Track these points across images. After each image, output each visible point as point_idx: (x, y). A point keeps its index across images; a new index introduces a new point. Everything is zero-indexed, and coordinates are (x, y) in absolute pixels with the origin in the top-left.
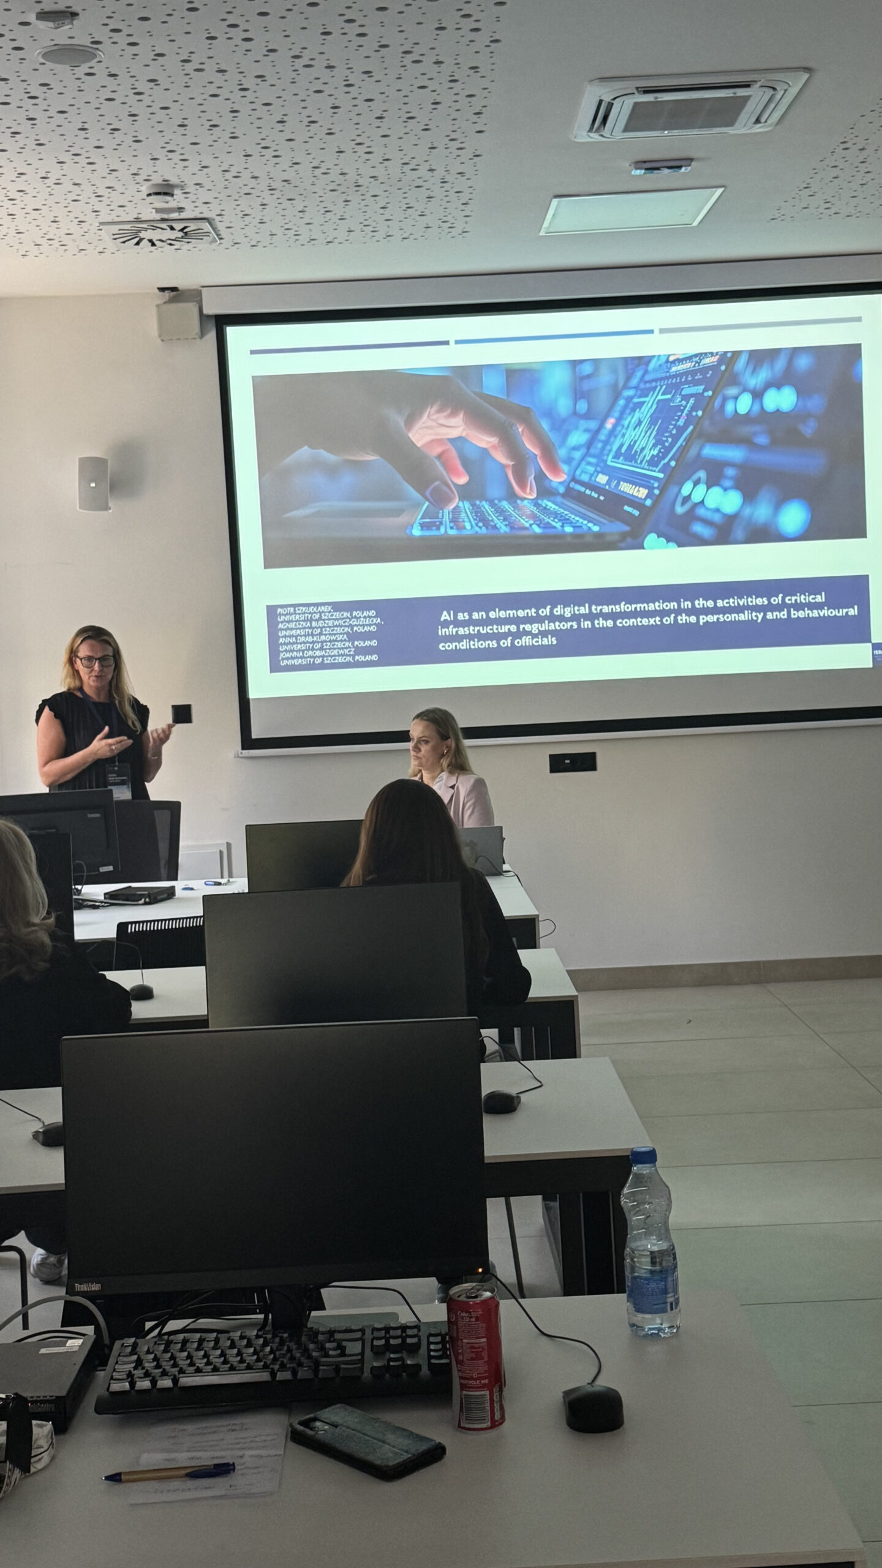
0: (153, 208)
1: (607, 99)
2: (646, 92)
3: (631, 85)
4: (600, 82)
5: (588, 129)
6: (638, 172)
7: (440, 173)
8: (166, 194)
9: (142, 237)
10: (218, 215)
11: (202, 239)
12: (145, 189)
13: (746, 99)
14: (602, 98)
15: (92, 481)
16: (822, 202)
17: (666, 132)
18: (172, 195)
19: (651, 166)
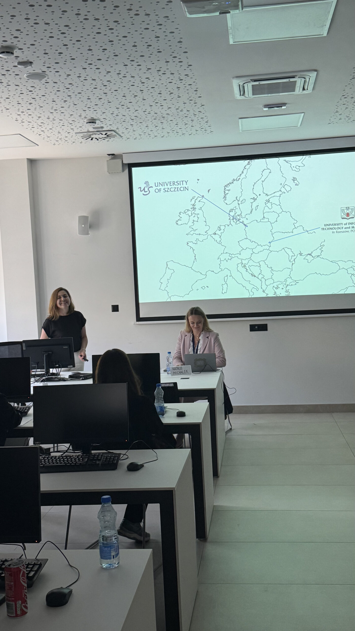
0: (92, 127)
1: (241, 84)
2: (255, 81)
3: (249, 79)
4: (236, 78)
5: (239, 95)
6: (266, 109)
7: (192, 112)
8: (93, 122)
9: (92, 137)
10: (117, 129)
11: (114, 137)
12: (86, 120)
13: (296, 81)
14: (239, 84)
15: (83, 224)
16: (346, 117)
17: (269, 95)
18: (95, 123)
19: (270, 106)
